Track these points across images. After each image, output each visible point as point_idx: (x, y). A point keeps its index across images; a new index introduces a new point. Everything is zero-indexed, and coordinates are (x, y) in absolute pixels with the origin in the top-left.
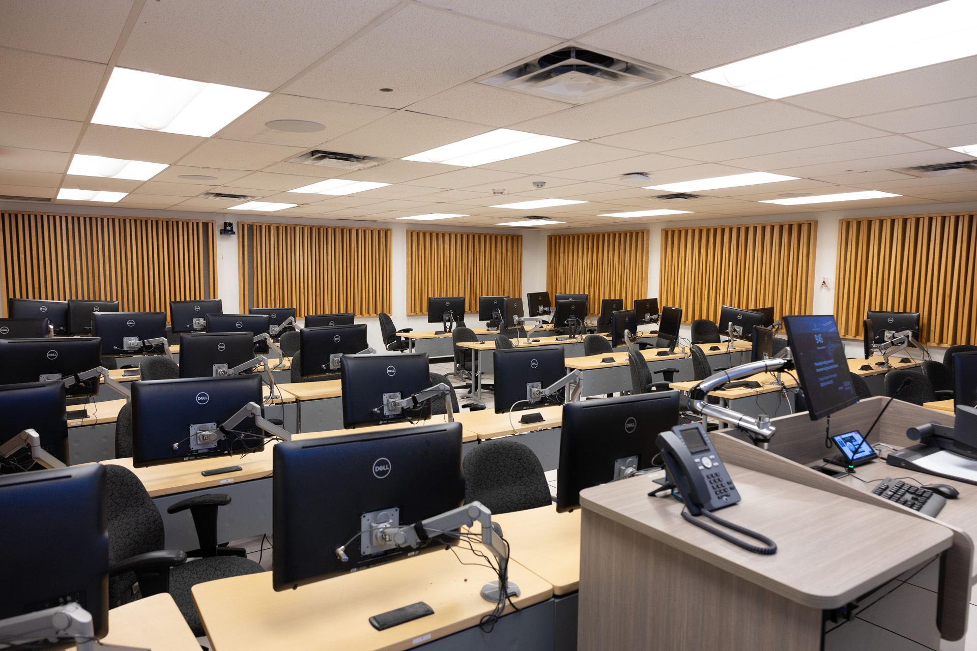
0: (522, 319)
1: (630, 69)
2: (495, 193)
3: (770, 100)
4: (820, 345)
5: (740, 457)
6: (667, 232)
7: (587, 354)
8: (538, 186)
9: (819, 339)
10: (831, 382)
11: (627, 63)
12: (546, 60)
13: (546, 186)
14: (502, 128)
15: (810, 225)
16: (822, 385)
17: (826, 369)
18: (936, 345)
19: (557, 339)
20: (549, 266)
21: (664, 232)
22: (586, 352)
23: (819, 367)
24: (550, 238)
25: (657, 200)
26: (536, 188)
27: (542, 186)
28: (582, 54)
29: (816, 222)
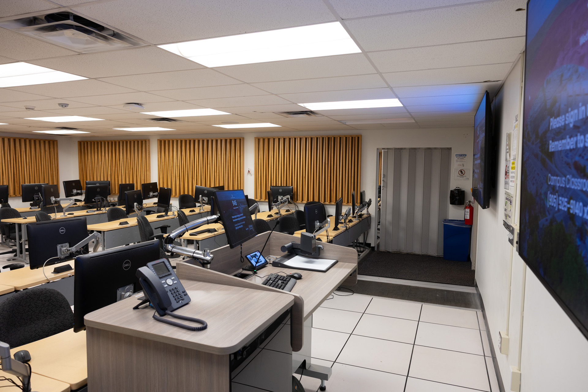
0: (58, 199)
1: (116, 35)
2: (27, 109)
3: (207, 68)
4: (235, 206)
5: (194, 275)
6: (161, 141)
7: (110, 221)
8: (62, 106)
9: (235, 203)
10: (242, 226)
11: (114, 31)
12: (51, 17)
13: (69, 106)
14: (22, 61)
15: (240, 139)
16: (236, 228)
17: (239, 219)
18: (300, 202)
19: (87, 212)
20: (80, 162)
21: (159, 141)
22: (108, 219)
23: (235, 219)
24: (80, 143)
25: (152, 121)
26: (61, 108)
27: (65, 106)
28: (77, 18)
29: (243, 138)
